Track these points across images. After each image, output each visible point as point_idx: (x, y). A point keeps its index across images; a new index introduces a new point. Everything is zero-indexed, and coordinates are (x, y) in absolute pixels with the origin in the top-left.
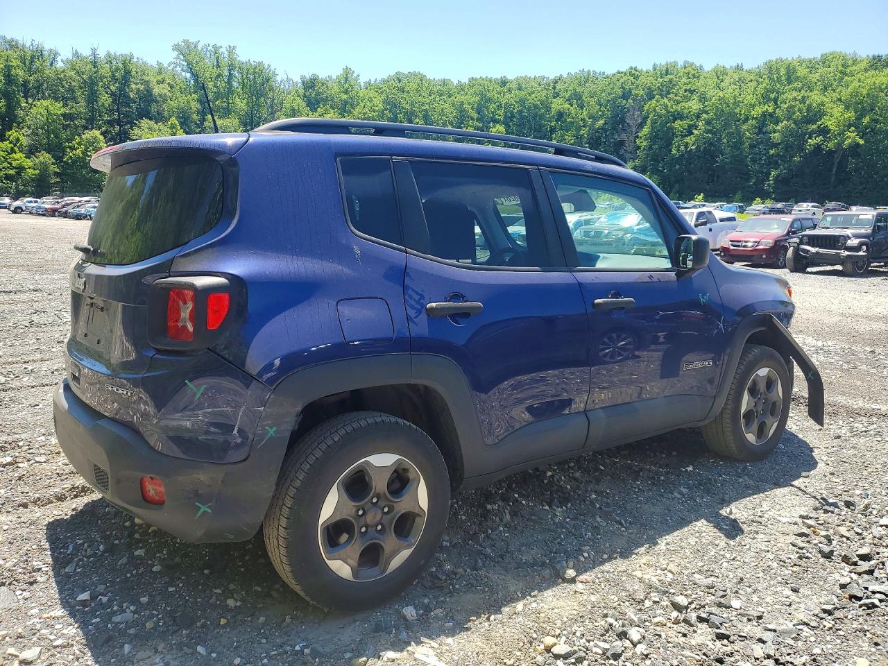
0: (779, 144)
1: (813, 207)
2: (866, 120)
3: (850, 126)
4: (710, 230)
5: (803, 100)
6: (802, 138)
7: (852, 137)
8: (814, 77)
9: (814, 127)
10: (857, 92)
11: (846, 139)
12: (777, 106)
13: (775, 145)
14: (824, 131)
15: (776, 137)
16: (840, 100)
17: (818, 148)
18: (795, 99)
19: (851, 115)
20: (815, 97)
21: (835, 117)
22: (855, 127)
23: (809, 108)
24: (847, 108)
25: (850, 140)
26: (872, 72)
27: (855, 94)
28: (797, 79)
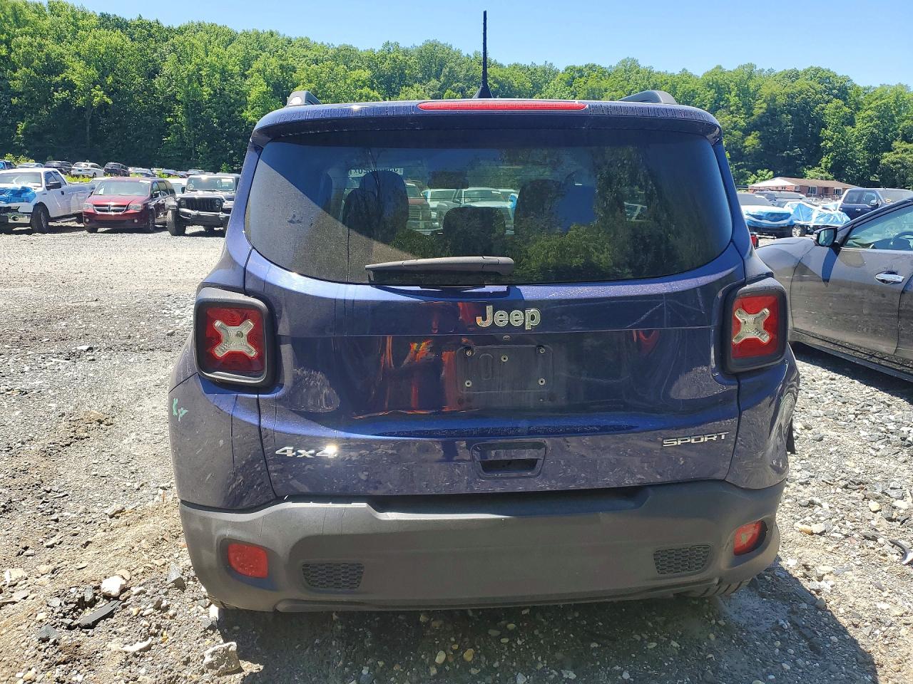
0: (22, 93)
1: (92, 166)
2: (110, 80)
3: (95, 84)
4: (63, 193)
5: (41, 47)
6: (47, 90)
7: (99, 96)
8: (45, 24)
9: (58, 79)
10: (95, 49)
11: (94, 97)
12: (10, 50)
13: (18, 95)
14: (69, 85)
15: (17, 85)
16: (78, 54)
17: (66, 104)
18: (31, 44)
19: (92, 72)
20: (52, 47)
21: (78, 72)
22: (102, 86)
23: (48, 56)
24: (88, 63)
25: (98, 99)
26: (103, 31)
27: (93, 50)
28: (27, 23)
